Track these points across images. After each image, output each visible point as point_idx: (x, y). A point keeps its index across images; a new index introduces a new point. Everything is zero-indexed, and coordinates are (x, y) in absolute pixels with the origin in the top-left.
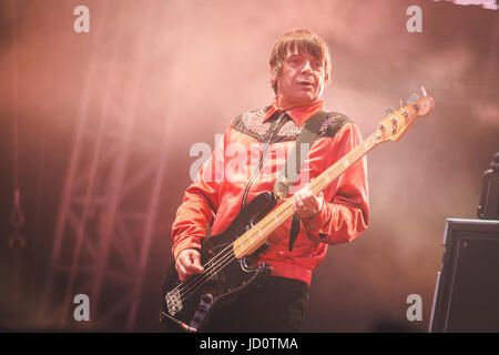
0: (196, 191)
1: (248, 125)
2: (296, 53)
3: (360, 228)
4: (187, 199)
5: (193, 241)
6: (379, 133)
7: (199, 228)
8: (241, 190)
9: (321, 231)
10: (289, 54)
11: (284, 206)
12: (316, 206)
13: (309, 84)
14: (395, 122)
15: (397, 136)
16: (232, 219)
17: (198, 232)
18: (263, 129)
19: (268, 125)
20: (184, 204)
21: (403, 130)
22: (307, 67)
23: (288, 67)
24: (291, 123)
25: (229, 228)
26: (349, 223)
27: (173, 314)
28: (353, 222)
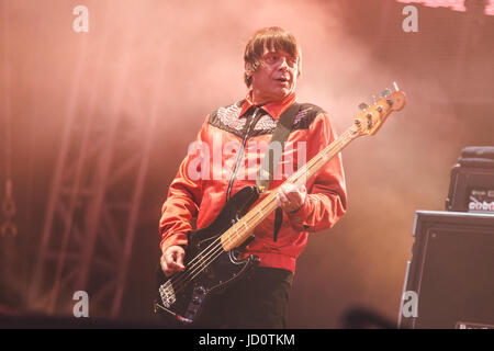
0: (179, 186)
1: (224, 120)
2: (273, 50)
3: (339, 213)
4: (171, 195)
5: (179, 238)
6: (354, 128)
7: (185, 224)
8: (224, 185)
9: (305, 223)
10: (267, 52)
11: (267, 200)
12: (300, 200)
13: (285, 80)
14: (369, 117)
15: (373, 130)
16: (217, 214)
17: (184, 228)
18: (240, 125)
19: (245, 120)
20: (169, 199)
21: (378, 124)
22: (284, 64)
23: (264, 64)
24: (266, 117)
25: (215, 223)
26: (330, 211)
27: (168, 306)
28: (333, 210)
